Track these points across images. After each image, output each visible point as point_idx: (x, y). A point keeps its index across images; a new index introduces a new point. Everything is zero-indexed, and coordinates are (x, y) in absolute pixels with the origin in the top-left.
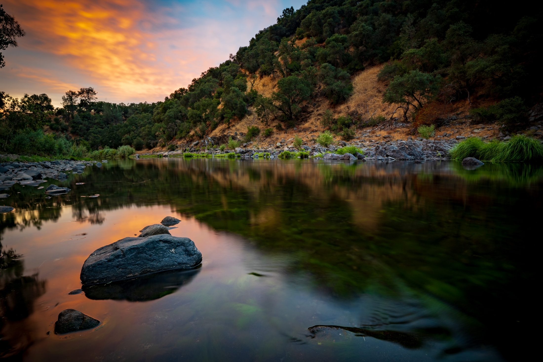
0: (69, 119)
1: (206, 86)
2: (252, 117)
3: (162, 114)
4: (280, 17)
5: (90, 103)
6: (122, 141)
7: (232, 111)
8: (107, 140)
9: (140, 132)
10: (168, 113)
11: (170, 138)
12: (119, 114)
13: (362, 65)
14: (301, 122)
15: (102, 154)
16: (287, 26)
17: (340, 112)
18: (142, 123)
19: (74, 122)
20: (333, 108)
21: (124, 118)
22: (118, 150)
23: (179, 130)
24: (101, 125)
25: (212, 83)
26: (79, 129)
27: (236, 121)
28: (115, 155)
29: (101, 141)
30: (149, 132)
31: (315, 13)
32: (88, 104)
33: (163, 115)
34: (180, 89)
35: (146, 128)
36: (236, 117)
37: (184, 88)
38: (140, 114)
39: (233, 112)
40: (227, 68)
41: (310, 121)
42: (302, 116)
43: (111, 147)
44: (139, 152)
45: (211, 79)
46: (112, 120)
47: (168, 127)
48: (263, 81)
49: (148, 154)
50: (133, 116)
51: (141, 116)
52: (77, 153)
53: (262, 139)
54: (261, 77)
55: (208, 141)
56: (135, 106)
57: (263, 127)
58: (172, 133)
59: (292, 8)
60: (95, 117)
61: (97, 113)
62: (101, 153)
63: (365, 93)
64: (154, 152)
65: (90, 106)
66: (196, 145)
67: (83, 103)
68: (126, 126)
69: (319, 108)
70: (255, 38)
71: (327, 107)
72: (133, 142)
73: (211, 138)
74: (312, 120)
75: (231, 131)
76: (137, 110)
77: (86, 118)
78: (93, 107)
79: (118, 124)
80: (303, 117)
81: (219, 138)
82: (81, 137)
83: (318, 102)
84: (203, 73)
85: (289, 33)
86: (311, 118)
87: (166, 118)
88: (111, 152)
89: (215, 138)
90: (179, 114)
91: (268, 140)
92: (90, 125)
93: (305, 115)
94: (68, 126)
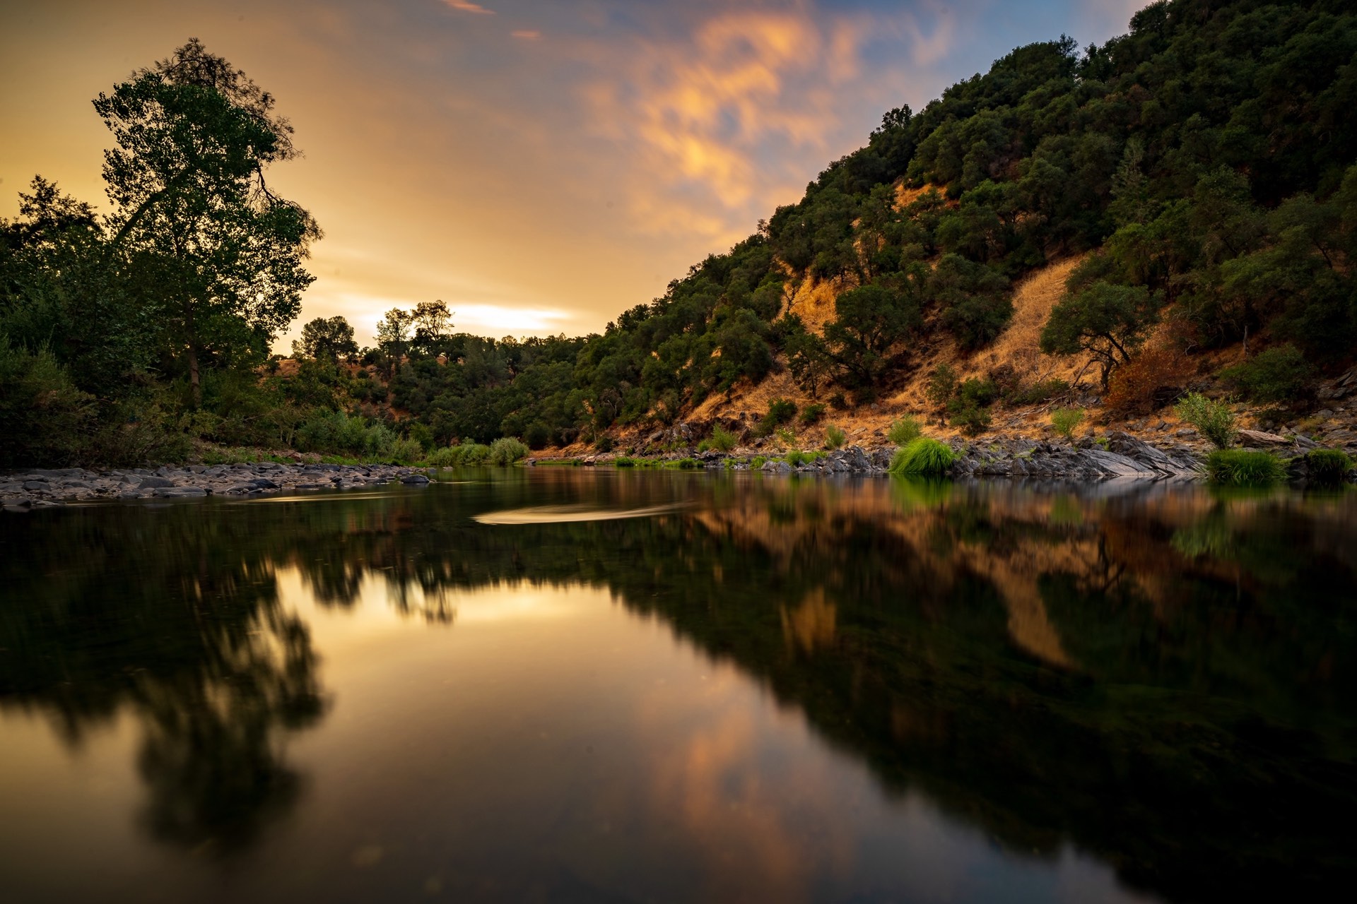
0: (389, 375)
1: (692, 303)
2: (783, 377)
3: (592, 367)
4: (876, 132)
5: (437, 336)
6: (502, 428)
7: (736, 364)
8: (469, 424)
9: (542, 408)
10: (605, 363)
11: (606, 421)
12: (501, 363)
13: (1043, 256)
14: (891, 389)
15: (456, 456)
16: (889, 154)
17: (974, 370)
18: (547, 386)
19: (401, 382)
20: (963, 358)
21: (511, 372)
22: (491, 449)
23: (626, 403)
24: (458, 389)
25: (705, 295)
26: (410, 397)
27: (746, 387)
28: (484, 458)
29: (457, 427)
30: (561, 406)
31: (950, 127)
32: (433, 339)
33: (594, 369)
34: (637, 306)
35: (553, 400)
36: (746, 378)
37: (645, 305)
38: (548, 363)
39: (740, 365)
40: (745, 258)
41: (909, 387)
42: (894, 377)
43: (478, 441)
44: (536, 453)
45: (705, 285)
46: (485, 378)
47: (602, 397)
48: (817, 291)
49: (554, 459)
50: (531, 367)
51: (549, 368)
52: (403, 452)
53: (797, 428)
54: (816, 283)
55: (680, 432)
56: (537, 344)
57: (804, 402)
58: (610, 410)
59: (906, 107)
60: (445, 370)
61: (451, 360)
62: (456, 454)
63: (1035, 324)
64: (568, 454)
65: (437, 343)
66: (658, 439)
67: (422, 338)
68: (513, 393)
69: (933, 359)
70: (816, 181)
71: (952, 355)
72: (525, 430)
73: (688, 424)
74: (914, 386)
75: (733, 410)
76: (540, 353)
77: (426, 372)
78: (443, 345)
79: (497, 387)
80: (896, 379)
81: (705, 425)
82: (415, 416)
83: (934, 342)
84: (693, 268)
85: (894, 171)
86: (913, 381)
87: (598, 378)
88: (477, 451)
89: (696, 425)
90: (629, 367)
91: (811, 431)
92: (435, 388)
93: (901, 374)
94: (387, 389)
